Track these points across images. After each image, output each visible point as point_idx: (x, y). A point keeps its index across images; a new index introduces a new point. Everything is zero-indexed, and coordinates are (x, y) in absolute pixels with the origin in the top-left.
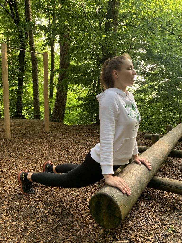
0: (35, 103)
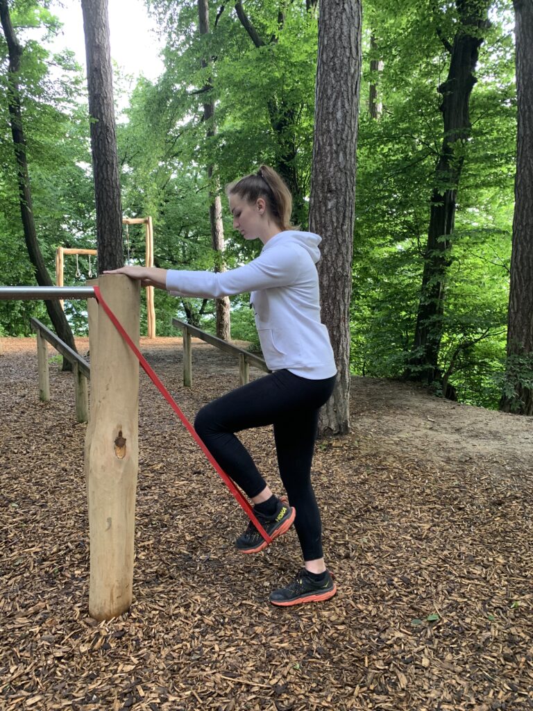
0: (520, 315)
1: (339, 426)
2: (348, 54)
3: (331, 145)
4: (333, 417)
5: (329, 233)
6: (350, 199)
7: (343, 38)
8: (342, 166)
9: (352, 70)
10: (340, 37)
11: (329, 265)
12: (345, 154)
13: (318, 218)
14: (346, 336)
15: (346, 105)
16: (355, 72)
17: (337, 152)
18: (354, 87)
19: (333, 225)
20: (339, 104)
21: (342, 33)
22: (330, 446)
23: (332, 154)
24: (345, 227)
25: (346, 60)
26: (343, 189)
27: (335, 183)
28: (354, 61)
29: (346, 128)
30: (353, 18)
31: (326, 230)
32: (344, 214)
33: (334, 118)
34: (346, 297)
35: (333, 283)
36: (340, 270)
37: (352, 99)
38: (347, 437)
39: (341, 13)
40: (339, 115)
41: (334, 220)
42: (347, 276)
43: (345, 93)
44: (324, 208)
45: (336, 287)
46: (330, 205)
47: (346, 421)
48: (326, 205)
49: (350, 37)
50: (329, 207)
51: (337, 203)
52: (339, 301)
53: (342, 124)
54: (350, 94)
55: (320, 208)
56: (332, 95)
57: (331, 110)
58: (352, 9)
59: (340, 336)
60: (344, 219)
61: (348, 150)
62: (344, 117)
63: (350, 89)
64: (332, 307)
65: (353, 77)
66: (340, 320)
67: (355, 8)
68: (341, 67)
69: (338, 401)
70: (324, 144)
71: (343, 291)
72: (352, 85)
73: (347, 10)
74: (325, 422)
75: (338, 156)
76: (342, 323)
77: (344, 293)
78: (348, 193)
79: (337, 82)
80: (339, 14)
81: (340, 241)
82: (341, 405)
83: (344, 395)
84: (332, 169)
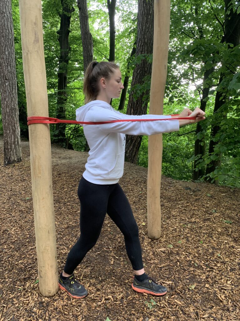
1: (18, 159)
2: (8, 32)
3: (5, 63)
4: (15, 156)
5: (7, 94)
6: (14, 82)
7: (5, 26)
8: (10, 71)
9: (10, 38)
10: (4, 25)
11: (9, 104)
12: (10, 66)
13: (3, 89)
14: (18, 129)
15: (9, 50)
16: (11, 38)
17: (7, 66)
18: (12, 43)
19: (9, 91)
20: (6, 49)
21: (5, 24)
22: (15, 166)
23: (5, 66)
24: (13, 92)
25: (7, 34)
26: (11, 79)
27: (8, 77)
28: (10, 34)
29: (10, 58)
30: (9, 19)
31: (7, 93)
32: (12, 87)
33: (5, 54)
34: (17, 116)
35: (11, 111)
36: (13, 106)
37: (11, 48)
38: (21, 162)
39: (4, 17)
40: (7, 53)
41: (9, 89)
42: (16, 108)
43: (8, 45)
44: (5, 85)
45: (12, 112)
46: (7, 84)
47: (21, 157)
48: (5, 84)
49: (8, 26)
50: (7, 85)
51: (9, 84)
52: (14, 117)
53: (8, 56)
54: (10, 46)
55: (3, 85)
56: (3, 45)
57: (3, 51)
58: (7, 15)
59: (15, 129)
60: (13, 89)
61: (11, 66)
62: (9, 54)
63: (10, 44)
64: (11, 119)
65: (11, 40)
66: (15, 123)
67: (9, 15)
68: (6, 36)
69: (17, 151)
70: (2, 63)
71: (15, 113)
72: (11, 43)
73: (6, 16)
74: (13, 158)
75: (8, 67)
76: (16, 125)
77: (15, 114)
78: (13, 80)
79: (5, 41)
80: (3, 17)
81: (12, 97)
82: (18, 152)
83: (19, 149)
84: (6, 72)
